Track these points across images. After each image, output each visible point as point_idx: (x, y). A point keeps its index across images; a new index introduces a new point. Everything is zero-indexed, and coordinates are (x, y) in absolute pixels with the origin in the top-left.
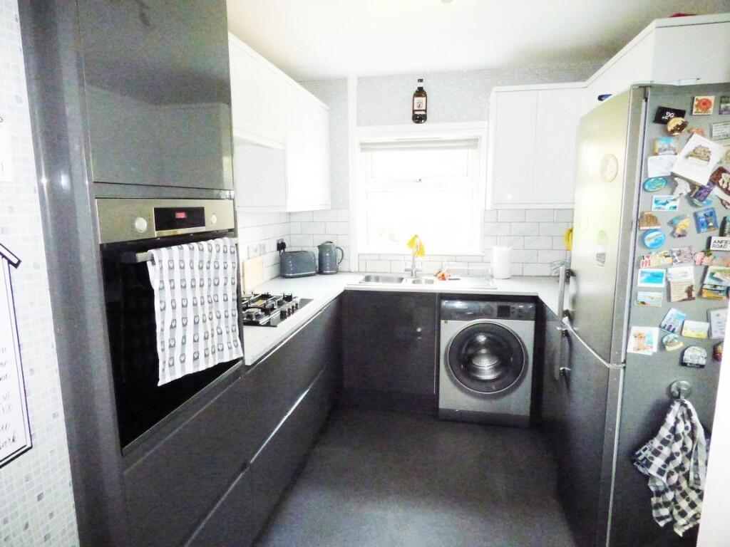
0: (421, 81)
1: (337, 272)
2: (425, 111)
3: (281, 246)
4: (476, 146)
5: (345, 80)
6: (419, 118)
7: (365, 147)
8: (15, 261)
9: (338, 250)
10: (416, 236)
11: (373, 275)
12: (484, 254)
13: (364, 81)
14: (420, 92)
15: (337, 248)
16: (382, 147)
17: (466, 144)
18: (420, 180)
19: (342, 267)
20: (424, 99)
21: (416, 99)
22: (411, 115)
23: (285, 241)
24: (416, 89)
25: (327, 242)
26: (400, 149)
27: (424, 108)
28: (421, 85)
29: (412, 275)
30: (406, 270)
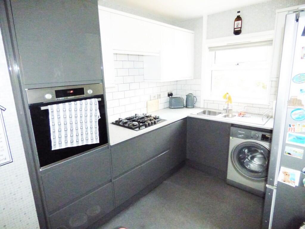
0: (239, 12)
1: (193, 107)
2: (241, 28)
3: (170, 95)
4: (272, 44)
5: (201, 18)
6: (237, 32)
7: (211, 49)
8: (4, 109)
9: (195, 98)
10: (227, 93)
11: (207, 110)
12: (269, 104)
13: (211, 17)
14: (239, 18)
15: (194, 97)
16: (221, 48)
17: (265, 43)
18: (238, 64)
19: (196, 105)
20: (240, 22)
21: (236, 22)
22: (233, 31)
23: (173, 93)
24: (236, 17)
25: (190, 94)
26: (229, 49)
27: (240, 27)
28: (239, 14)
29: (227, 112)
30: (224, 109)
